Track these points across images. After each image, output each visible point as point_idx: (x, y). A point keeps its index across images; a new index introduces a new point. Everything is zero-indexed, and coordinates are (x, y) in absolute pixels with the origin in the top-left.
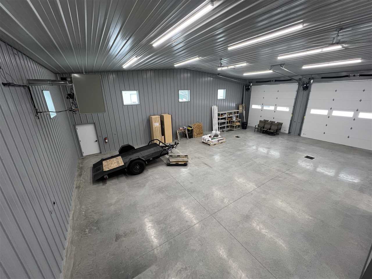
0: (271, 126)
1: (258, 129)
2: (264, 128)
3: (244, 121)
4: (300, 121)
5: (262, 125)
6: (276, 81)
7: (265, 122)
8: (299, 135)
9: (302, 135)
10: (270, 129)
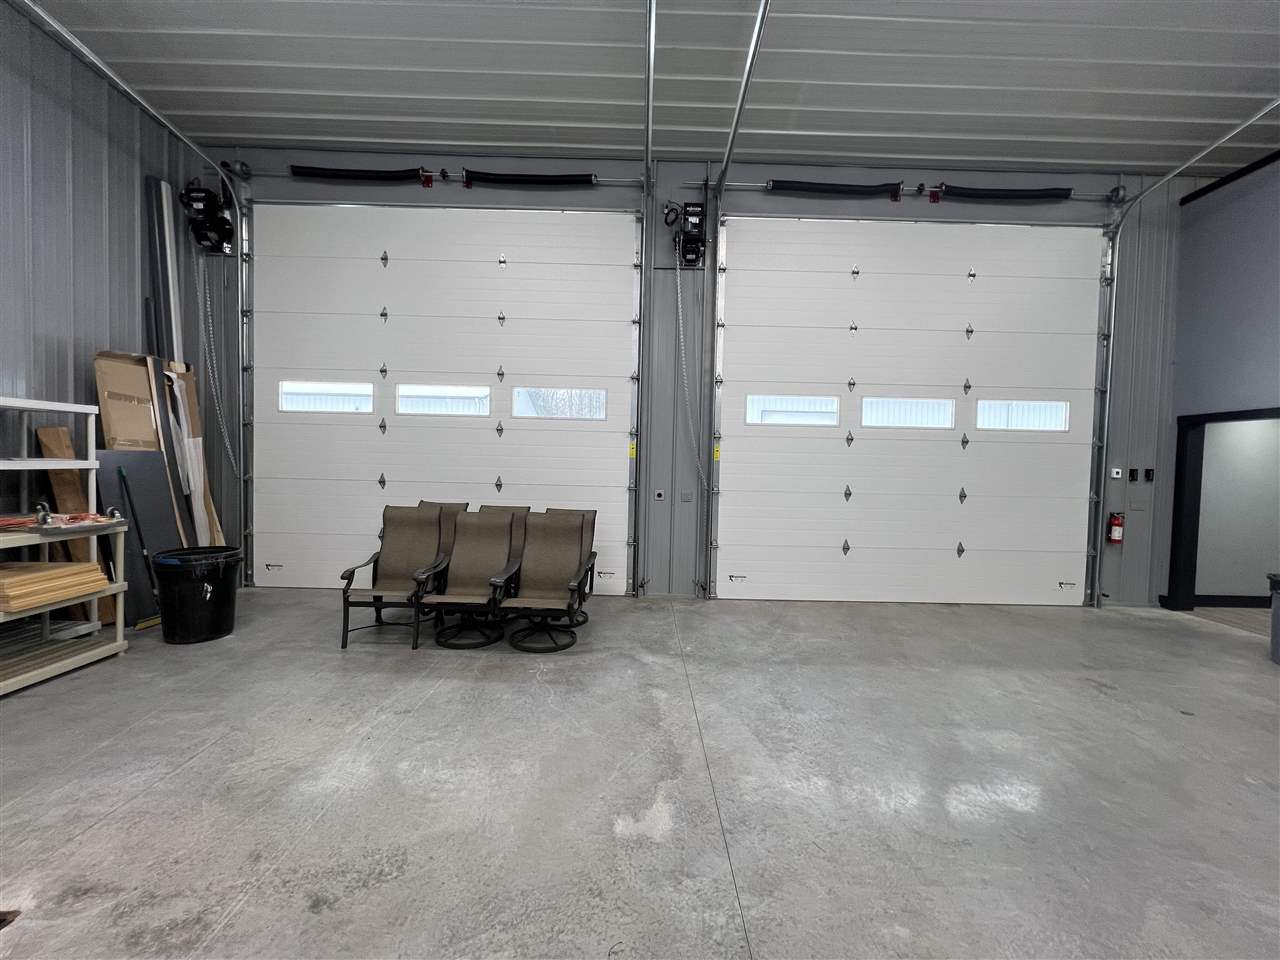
0: (515, 555)
1: (378, 603)
2: (440, 580)
3: (204, 541)
4: (688, 486)
5: (422, 556)
6: (473, 179)
7: (444, 521)
8: (705, 588)
9: (723, 589)
10: (513, 584)
